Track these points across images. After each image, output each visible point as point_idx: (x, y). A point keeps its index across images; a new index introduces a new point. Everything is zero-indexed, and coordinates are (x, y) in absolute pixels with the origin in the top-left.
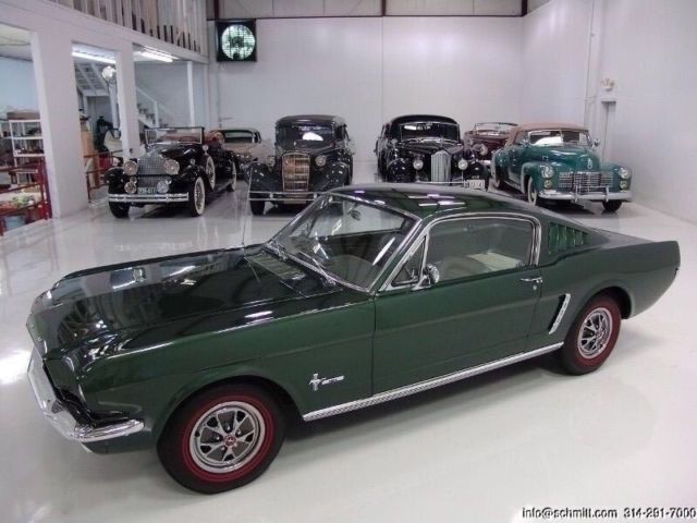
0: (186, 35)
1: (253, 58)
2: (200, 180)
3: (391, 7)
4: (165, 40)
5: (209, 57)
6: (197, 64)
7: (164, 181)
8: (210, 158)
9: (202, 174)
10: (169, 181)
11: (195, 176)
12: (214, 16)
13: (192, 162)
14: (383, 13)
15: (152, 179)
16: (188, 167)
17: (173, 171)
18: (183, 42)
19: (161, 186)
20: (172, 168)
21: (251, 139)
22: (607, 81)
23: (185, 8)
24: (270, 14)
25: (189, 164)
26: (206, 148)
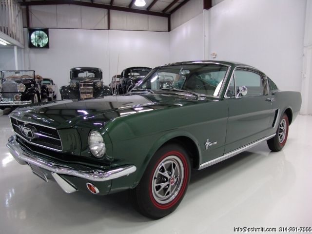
0: (14, 33)
1: (47, 46)
2: (36, 95)
3: (112, 26)
4: (5, 33)
5: (24, 45)
6: (18, 48)
7: (18, 95)
8: (39, 86)
9: (37, 92)
10: (20, 95)
11: (34, 92)
12: (26, 26)
13: (32, 85)
14: (109, 28)
15: (10, 94)
16: (29, 89)
17: (23, 90)
18: (12, 36)
19: (16, 97)
20: (22, 88)
21: (49, 84)
22: (213, 54)
23: (13, 20)
24: (55, 26)
25: (30, 87)
26: (37, 80)
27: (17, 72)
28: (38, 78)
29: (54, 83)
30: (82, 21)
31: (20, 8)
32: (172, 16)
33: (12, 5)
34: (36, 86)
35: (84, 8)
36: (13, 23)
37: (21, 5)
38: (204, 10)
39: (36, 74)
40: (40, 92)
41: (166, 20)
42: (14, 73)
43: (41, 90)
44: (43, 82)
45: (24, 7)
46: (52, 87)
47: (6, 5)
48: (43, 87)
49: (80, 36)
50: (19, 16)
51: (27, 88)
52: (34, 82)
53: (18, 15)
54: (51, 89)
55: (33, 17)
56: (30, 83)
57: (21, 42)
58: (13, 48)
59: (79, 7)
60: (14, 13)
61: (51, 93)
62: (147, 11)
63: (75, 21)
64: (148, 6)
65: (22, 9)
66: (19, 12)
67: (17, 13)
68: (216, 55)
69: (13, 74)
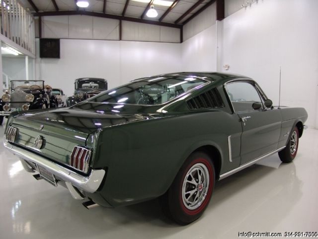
0: (26, 43)
2: (44, 105)
3: (124, 37)
4: (17, 43)
5: (36, 55)
6: (30, 58)
7: (26, 104)
8: (48, 96)
9: (46, 103)
10: (28, 105)
11: (42, 102)
12: (39, 36)
13: (41, 95)
14: (120, 39)
15: (18, 104)
16: (38, 99)
17: (31, 100)
18: (24, 46)
19: (24, 107)
20: (30, 98)
21: (59, 94)
22: (226, 66)
23: (25, 30)
24: (67, 36)
25: (39, 97)
26: (46, 90)
27: (27, 82)
28: (47, 88)
29: (64, 93)
30: (94, 31)
31: (33, 19)
32: (184, 27)
33: (25, 15)
34: (44, 96)
35: (96, 19)
36: (25, 33)
37: (34, 16)
38: (217, 21)
39: (45, 84)
40: (48, 102)
41: (178, 31)
42: (23, 82)
43: (50, 101)
44: (52, 93)
45: (37, 18)
46: (61, 98)
47: (20, 16)
48: (52, 98)
49: (92, 46)
50: (32, 26)
51: (35, 99)
52: (43, 93)
53: (30, 26)
54: (60, 99)
55: (45, 27)
56: (39, 94)
57: (33, 52)
58: (25, 58)
59: (91, 18)
60: (27, 24)
61: (60, 103)
62: (160, 22)
63: (87, 31)
64: (160, 16)
65: (35, 20)
66: (32, 22)
67: (30, 24)
68: (229, 67)
69: (22, 84)
